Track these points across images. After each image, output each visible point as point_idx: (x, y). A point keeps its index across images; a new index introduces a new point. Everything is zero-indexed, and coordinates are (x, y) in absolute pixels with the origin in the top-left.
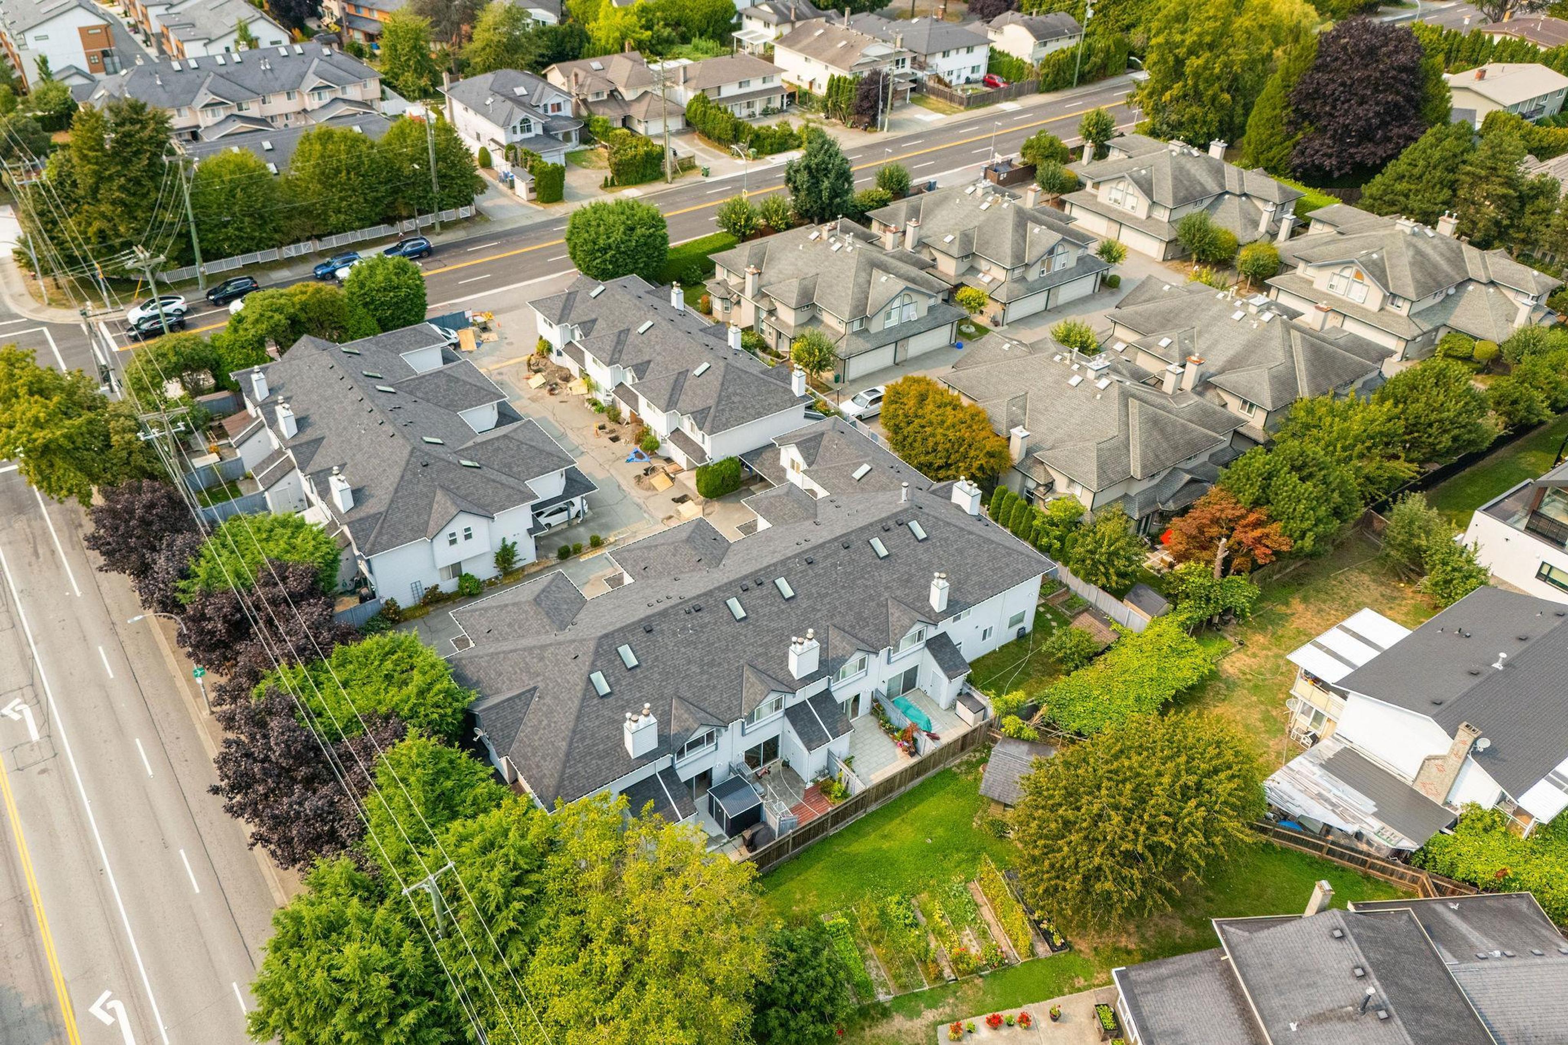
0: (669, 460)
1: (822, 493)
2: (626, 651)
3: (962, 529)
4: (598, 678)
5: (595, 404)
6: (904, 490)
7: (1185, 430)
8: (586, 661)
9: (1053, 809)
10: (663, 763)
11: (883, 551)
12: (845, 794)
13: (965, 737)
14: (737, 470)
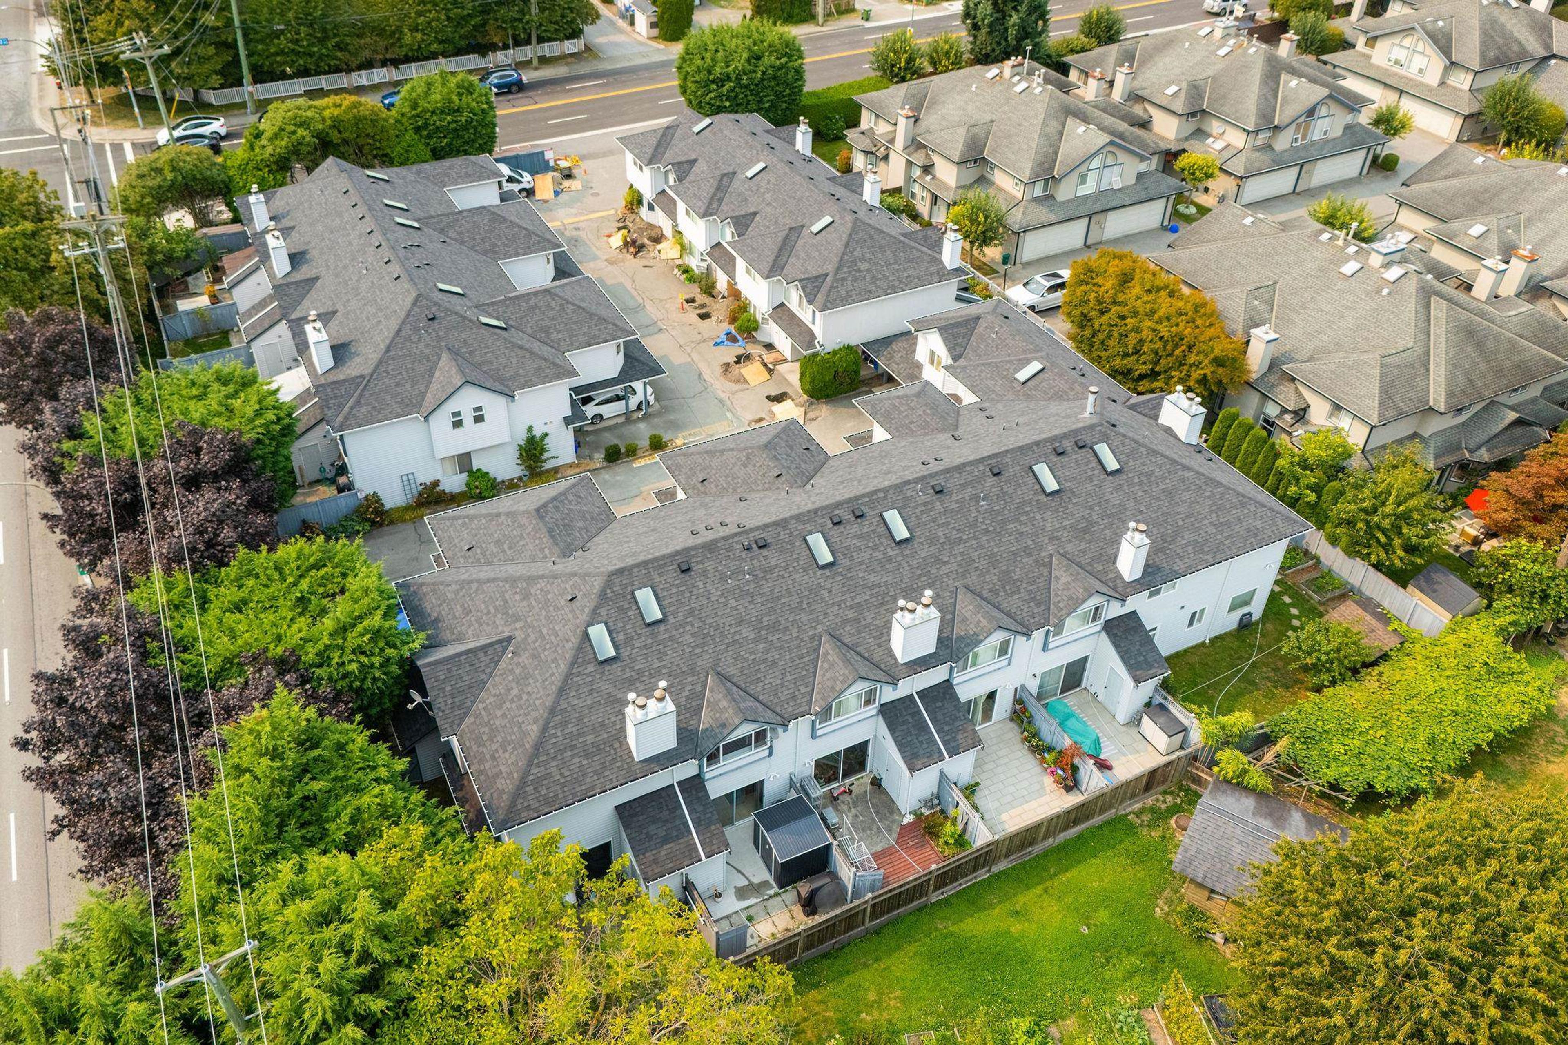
0: (769, 347)
1: (968, 398)
2: (645, 597)
3: (1174, 462)
4: (598, 633)
5: (686, 271)
6: (1091, 398)
7: (1513, 347)
8: (586, 605)
9: (1317, 937)
10: (687, 770)
11: (1051, 484)
12: (961, 841)
13: (1153, 773)
14: (856, 363)
